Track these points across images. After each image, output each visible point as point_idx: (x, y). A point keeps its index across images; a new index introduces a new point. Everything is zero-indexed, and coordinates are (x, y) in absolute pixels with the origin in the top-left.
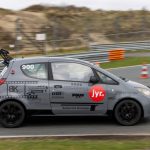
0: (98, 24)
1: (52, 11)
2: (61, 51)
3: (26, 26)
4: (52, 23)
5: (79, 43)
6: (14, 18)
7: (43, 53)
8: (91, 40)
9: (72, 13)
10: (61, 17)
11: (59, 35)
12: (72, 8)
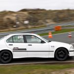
0: (49, 16)
5: (42, 24)
6: (15, 15)
7: (27, 28)
10: (34, 13)
12: (38, 10)
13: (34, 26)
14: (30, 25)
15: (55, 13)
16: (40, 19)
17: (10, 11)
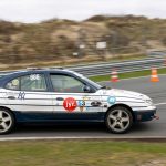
0: (155, 32)
1: (111, 21)
2: (120, 58)
3: (89, 35)
4: (112, 32)
5: (138, 50)
7: (103, 59)
9: (131, 22)
10: (120, 26)
11: (119, 43)
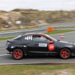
8: (40, 23)
12: (31, 10)
13: (26, 27)
14: (23, 25)
15: (48, 13)
16: (33, 20)
17: (2, 11)
